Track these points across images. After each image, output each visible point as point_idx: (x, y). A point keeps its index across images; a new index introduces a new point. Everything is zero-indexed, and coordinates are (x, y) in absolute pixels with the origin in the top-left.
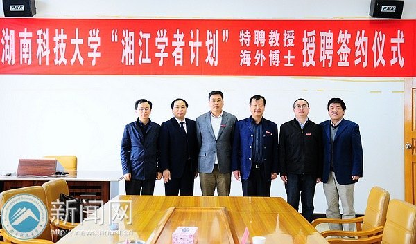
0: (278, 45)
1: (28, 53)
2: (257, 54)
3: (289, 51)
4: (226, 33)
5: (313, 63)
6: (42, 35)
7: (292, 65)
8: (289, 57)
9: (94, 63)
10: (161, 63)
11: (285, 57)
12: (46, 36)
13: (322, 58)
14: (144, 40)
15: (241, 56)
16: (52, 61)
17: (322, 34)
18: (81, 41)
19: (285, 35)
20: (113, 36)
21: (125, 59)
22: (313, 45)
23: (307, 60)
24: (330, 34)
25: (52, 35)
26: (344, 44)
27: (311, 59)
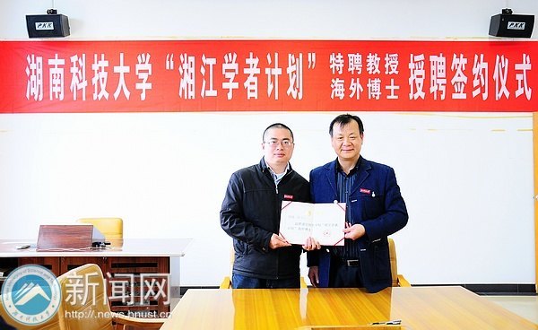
0: (379, 72)
1: (59, 85)
2: (352, 84)
3: (392, 80)
4: (312, 57)
5: (423, 95)
6: (77, 62)
7: (396, 97)
8: (392, 87)
9: (143, 96)
10: (230, 96)
11: (387, 87)
12: (83, 64)
13: (433, 89)
14: (207, 67)
15: (332, 86)
16: (89, 96)
17: (433, 58)
18: (127, 69)
19: (387, 59)
20: (168, 62)
21: (183, 91)
22: (422, 72)
23: (415, 91)
24: (442, 59)
25: (90, 62)
26: (459, 71)
27: (420, 89)
